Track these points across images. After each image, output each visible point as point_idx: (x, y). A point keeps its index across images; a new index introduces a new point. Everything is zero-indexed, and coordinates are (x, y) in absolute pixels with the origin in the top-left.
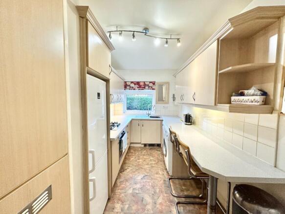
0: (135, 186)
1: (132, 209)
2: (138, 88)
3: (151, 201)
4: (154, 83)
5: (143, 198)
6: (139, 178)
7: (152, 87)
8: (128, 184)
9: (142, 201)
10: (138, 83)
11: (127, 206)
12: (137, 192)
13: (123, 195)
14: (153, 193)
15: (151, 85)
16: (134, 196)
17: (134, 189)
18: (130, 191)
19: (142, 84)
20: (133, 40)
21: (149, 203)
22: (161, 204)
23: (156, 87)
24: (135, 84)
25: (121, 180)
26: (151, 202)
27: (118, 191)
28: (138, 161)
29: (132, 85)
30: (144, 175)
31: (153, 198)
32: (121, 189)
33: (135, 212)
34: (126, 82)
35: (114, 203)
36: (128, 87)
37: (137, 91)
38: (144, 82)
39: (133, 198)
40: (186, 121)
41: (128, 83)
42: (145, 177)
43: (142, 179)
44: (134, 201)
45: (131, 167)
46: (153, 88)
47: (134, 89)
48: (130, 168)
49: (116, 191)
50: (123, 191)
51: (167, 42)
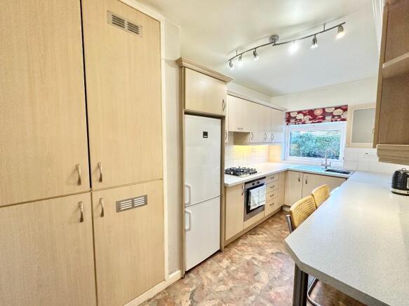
0: (257, 256)
1: (237, 274)
2: (310, 120)
3: (267, 282)
4: (345, 109)
5: (258, 273)
6: (270, 251)
7: (339, 116)
8: (250, 249)
9: (255, 275)
10: (311, 113)
11: (235, 268)
12: (256, 263)
13: (237, 256)
14: (277, 277)
15: (339, 112)
16: (248, 264)
17: (254, 258)
18: (248, 258)
19: (318, 113)
20: (255, 59)
21: (263, 283)
22: (278, 294)
23: (348, 115)
24: (305, 115)
25: (245, 242)
26: (266, 284)
27: (234, 250)
28: (283, 231)
29: (300, 116)
30: (279, 251)
31: (271, 281)
32: (238, 250)
33: (239, 278)
34: (289, 113)
35: (224, 257)
36: (292, 121)
37: (309, 125)
38: (324, 109)
39: (246, 265)
40: (395, 186)
41: (292, 115)
42: (278, 255)
43: (272, 253)
44: (245, 269)
45: (268, 234)
46: (343, 117)
47: (304, 123)
48: (265, 235)
49: (233, 249)
50: (240, 253)
51: (315, 41)
